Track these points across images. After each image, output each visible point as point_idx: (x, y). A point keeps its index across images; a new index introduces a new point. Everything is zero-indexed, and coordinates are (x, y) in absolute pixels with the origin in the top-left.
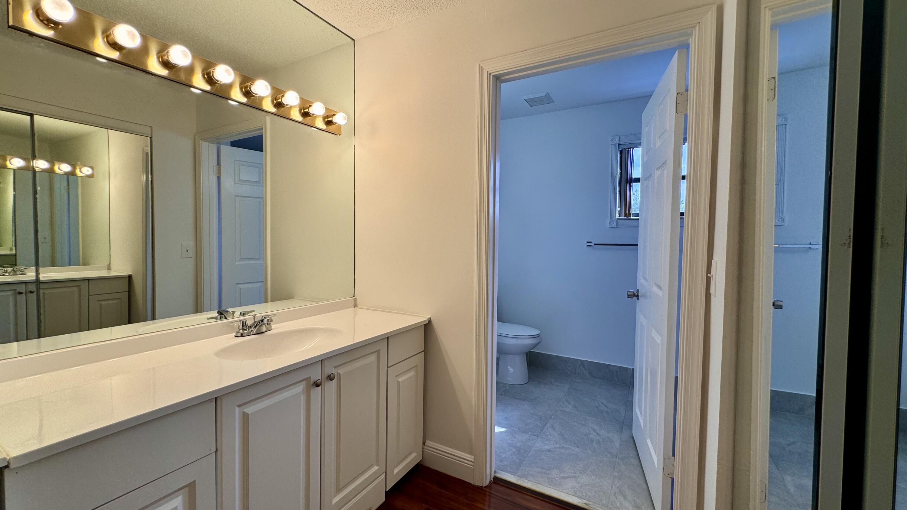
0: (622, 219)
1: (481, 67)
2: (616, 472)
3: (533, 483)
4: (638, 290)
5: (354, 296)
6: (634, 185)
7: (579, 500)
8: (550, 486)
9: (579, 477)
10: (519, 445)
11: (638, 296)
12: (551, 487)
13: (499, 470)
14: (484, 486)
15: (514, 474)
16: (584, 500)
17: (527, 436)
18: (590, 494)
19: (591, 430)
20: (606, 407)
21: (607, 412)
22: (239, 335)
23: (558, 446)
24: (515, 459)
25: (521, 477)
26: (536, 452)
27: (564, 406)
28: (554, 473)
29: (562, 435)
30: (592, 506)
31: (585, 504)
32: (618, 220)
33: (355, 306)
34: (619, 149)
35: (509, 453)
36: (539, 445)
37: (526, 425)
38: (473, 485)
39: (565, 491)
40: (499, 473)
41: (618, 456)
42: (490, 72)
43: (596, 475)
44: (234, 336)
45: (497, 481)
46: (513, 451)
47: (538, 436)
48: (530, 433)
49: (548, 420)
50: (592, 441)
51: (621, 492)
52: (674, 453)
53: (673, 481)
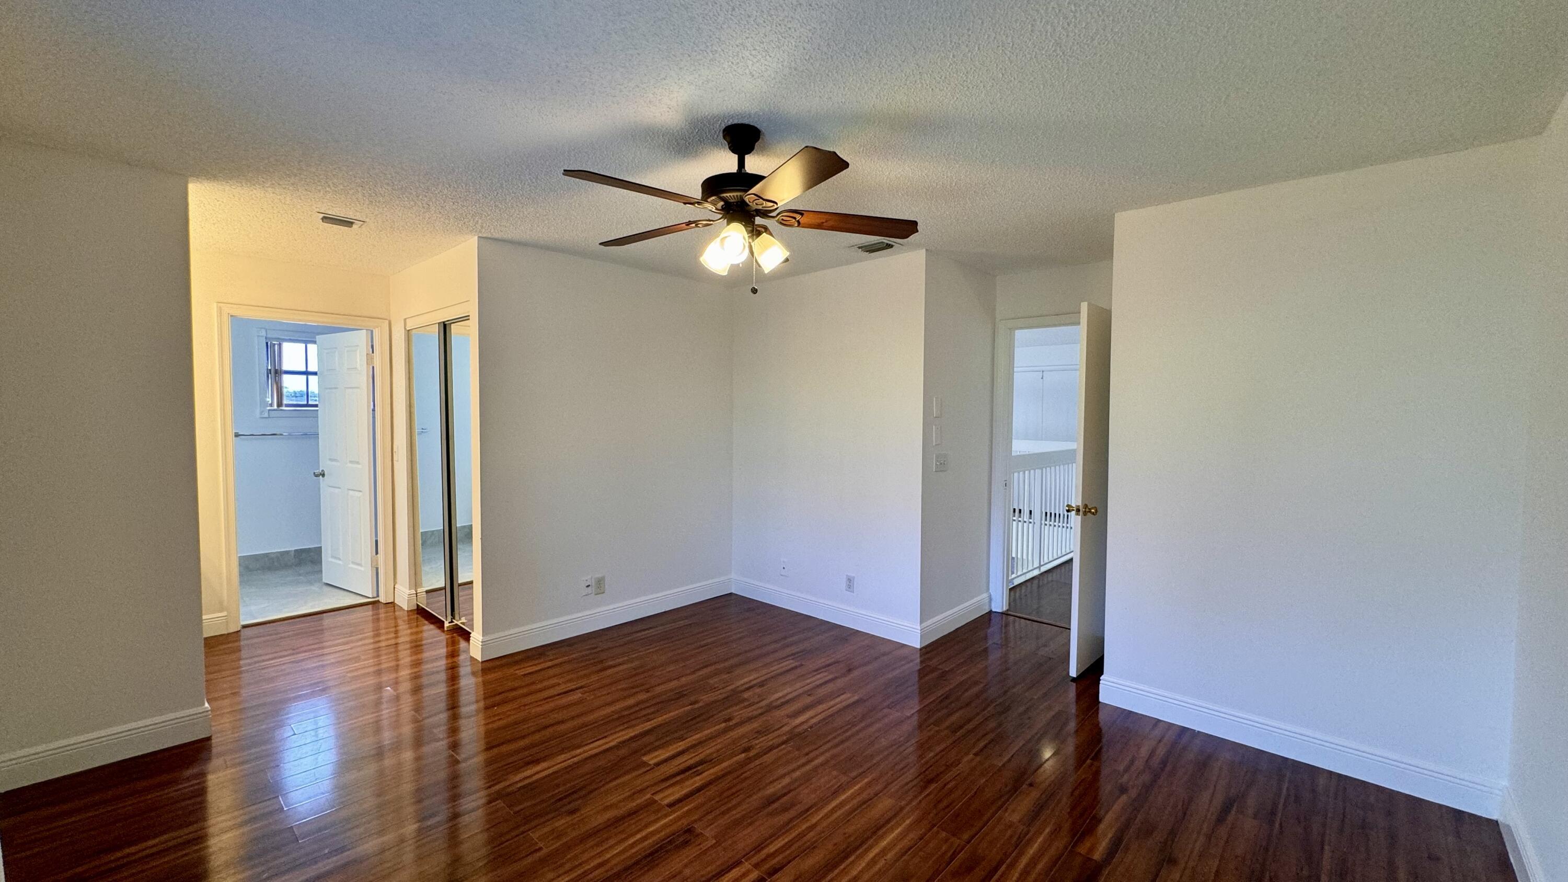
0: (274, 410)
1: (219, 306)
4: (323, 471)
6: (284, 377)
11: (323, 475)
14: (238, 631)
32: (269, 410)
34: (265, 341)
38: (227, 634)
42: (229, 313)
45: (246, 626)
52: (377, 553)
53: (377, 569)
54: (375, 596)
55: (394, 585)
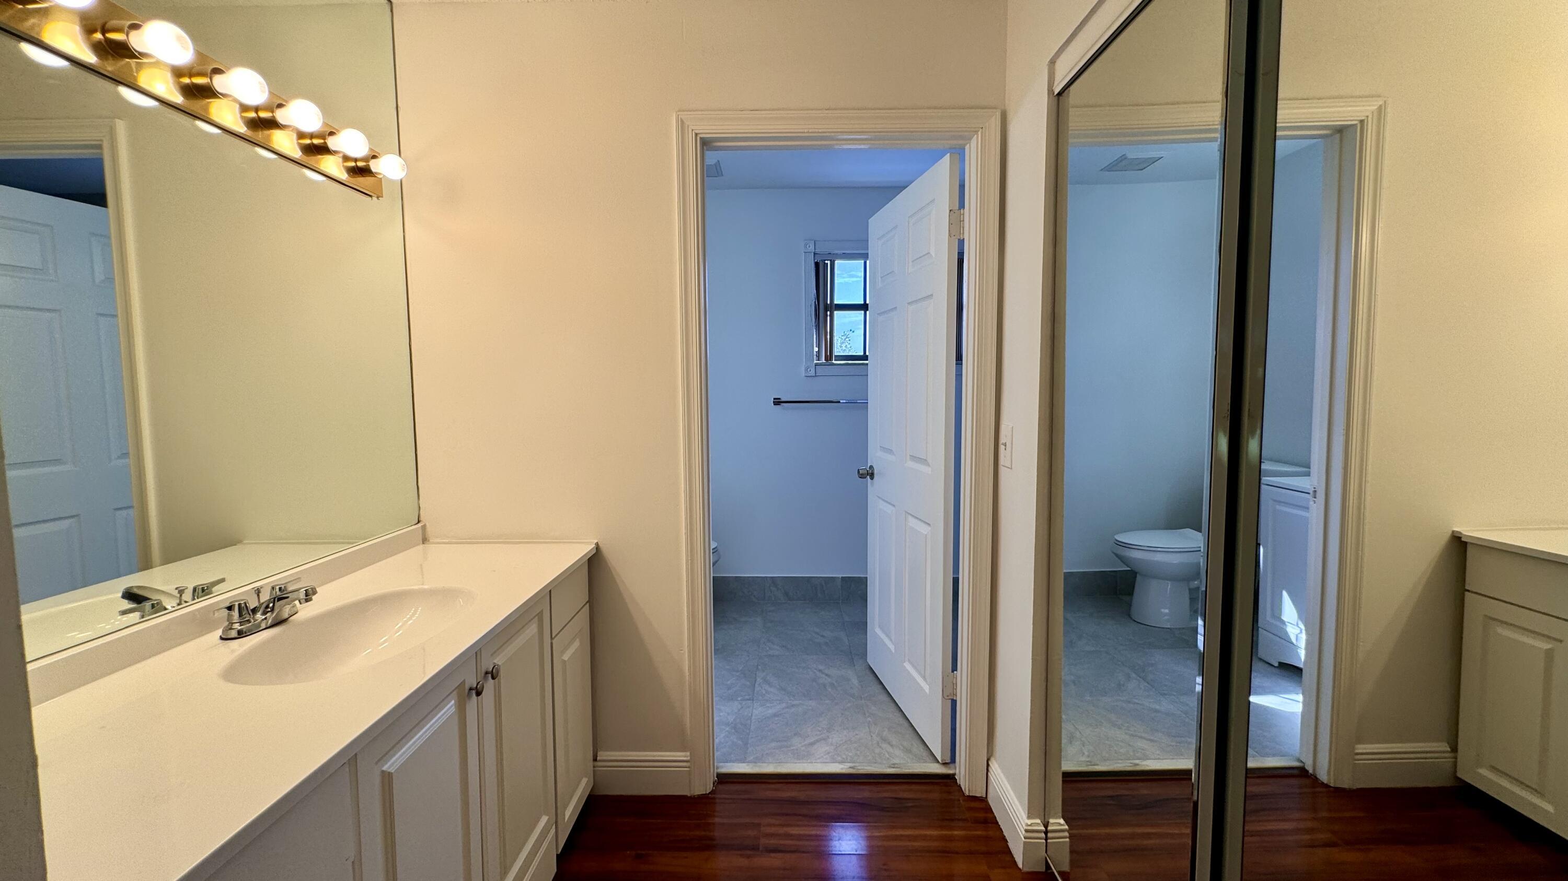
0: (821, 365)
1: (681, 119)
2: (869, 716)
3: (775, 764)
4: (871, 467)
5: (419, 522)
6: (837, 314)
7: (841, 766)
8: (799, 761)
9: (828, 737)
10: (731, 719)
11: (872, 476)
12: (801, 761)
13: (721, 762)
14: (708, 793)
15: (743, 761)
16: (846, 764)
17: (736, 703)
18: (850, 754)
19: (818, 673)
20: (823, 636)
21: (826, 644)
22: (234, 634)
23: (784, 705)
24: (735, 740)
25: (755, 763)
26: (759, 722)
27: (768, 649)
28: (797, 742)
29: (782, 689)
30: (859, 768)
31: (850, 768)
32: (816, 365)
33: (425, 540)
34: (814, 260)
35: (723, 735)
36: (758, 711)
37: (729, 689)
38: (690, 797)
39: (818, 761)
40: (722, 767)
41: (863, 696)
42: (697, 132)
43: (847, 728)
44: (219, 637)
45: (724, 779)
46: (727, 731)
47: (753, 700)
48: (739, 699)
49: (756, 674)
50: (824, 686)
51: (884, 740)
52: (954, 668)
53: (954, 703)
54: (948, 760)
55: (988, 760)
